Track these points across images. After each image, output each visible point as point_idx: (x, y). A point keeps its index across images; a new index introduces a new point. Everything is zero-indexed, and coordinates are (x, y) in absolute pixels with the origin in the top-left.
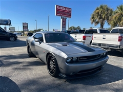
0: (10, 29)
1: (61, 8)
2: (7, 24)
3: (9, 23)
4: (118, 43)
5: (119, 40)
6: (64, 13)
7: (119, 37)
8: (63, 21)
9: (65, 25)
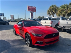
0: (3, 18)
1: (30, 7)
2: (2, 16)
3: (3, 15)
4: (50, 25)
5: (51, 23)
6: (32, 10)
7: (51, 22)
8: (31, 14)
9: (33, 16)
